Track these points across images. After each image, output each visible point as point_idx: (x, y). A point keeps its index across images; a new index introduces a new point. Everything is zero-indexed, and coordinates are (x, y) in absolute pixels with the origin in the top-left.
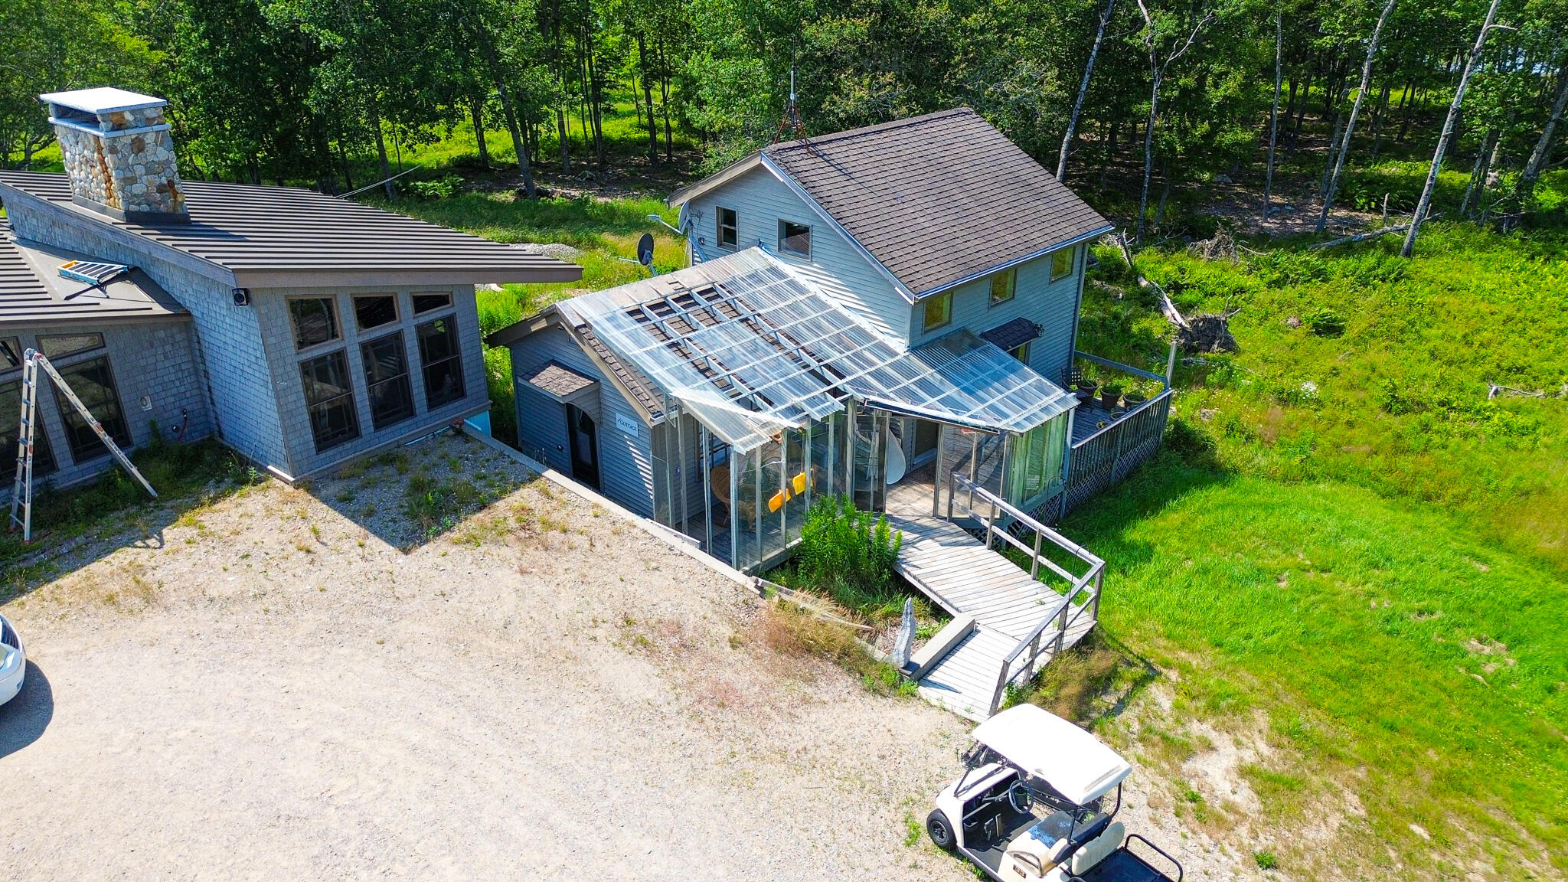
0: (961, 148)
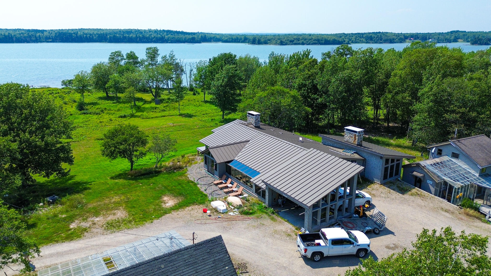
0: (484, 142)
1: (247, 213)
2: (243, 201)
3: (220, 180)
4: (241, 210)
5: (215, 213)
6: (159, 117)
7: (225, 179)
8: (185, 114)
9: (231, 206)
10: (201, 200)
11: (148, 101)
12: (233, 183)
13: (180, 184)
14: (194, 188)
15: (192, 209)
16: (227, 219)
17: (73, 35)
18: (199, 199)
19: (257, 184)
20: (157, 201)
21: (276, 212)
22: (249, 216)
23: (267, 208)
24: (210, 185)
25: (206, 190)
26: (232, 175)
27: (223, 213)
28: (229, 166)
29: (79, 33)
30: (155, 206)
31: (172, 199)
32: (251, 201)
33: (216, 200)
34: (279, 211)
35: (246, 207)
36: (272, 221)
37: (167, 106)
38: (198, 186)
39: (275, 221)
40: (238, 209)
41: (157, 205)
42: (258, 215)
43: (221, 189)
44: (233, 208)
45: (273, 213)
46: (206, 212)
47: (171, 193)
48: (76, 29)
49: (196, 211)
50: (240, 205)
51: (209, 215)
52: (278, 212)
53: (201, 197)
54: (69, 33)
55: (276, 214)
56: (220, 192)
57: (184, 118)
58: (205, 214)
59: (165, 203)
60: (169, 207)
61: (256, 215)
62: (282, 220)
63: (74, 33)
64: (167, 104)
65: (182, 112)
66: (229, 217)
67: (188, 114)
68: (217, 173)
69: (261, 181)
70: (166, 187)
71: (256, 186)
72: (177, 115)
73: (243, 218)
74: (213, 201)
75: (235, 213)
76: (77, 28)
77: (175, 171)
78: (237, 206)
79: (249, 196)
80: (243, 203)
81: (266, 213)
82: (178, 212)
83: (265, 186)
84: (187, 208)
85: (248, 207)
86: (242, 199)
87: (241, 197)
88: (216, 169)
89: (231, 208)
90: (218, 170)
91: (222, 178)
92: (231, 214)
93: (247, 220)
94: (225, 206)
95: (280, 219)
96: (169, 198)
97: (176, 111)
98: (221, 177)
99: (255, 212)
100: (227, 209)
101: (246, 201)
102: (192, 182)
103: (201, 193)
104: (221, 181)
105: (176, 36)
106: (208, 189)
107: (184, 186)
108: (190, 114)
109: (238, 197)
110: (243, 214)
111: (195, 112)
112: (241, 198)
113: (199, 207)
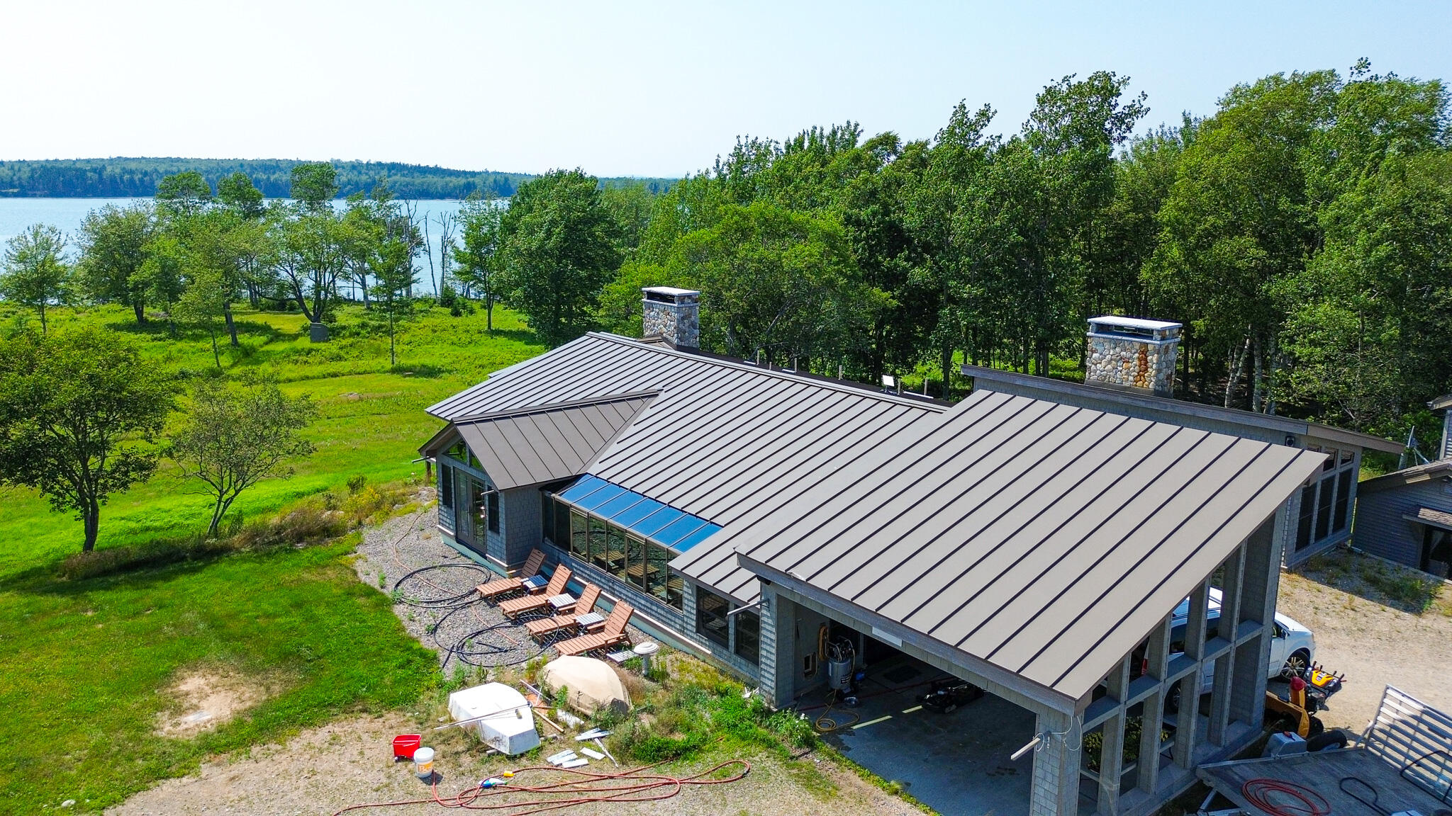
1: (661, 754)
2: (631, 679)
3: (512, 576)
4: (623, 730)
5: (466, 760)
6: (313, 378)
7: (540, 572)
8: (414, 366)
9: (561, 714)
10: (397, 682)
11: (289, 335)
12: (576, 588)
13: (298, 605)
14: (372, 618)
15: (334, 740)
16: (536, 798)
17: (89, 174)
18: (387, 680)
19: (709, 580)
20: (132, 704)
21: (825, 737)
22: (669, 771)
23: (768, 713)
24: (460, 603)
25: (433, 631)
26: (575, 550)
27: (512, 758)
28: (559, 504)
29: (109, 169)
30: (109, 730)
31: (231, 688)
32: (675, 676)
33: (483, 680)
34: (842, 731)
35: (651, 711)
36: (812, 799)
37: (351, 346)
38: (399, 610)
39: (827, 796)
40: (603, 727)
41: (126, 723)
42: (722, 758)
43: (518, 619)
44: (572, 720)
45: (808, 743)
46: (410, 759)
47: (234, 651)
48: (103, 160)
49: (352, 751)
50: (615, 703)
51: (426, 772)
52: (833, 737)
53: (401, 667)
54: (77, 170)
55: (828, 747)
56: (511, 636)
57: (407, 378)
58: (403, 769)
59: (178, 711)
60: (192, 738)
61: (709, 759)
62: (871, 787)
63: (94, 170)
64: (351, 340)
65: (404, 362)
66: (550, 778)
67: (423, 366)
68: (498, 541)
69: (733, 563)
70: (215, 624)
71: (703, 593)
72: (385, 372)
73: (631, 783)
74: (464, 684)
75: (586, 751)
76: (106, 157)
77: (300, 546)
78: (600, 708)
79: (662, 652)
80: (632, 690)
81: (770, 745)
82: (243, 766)
83: (756, 586)
84: (307, 734)
85: (664, 715)
86: (625, 671)
87: (619, 657)
88: (494, 526)
89: (566, 726)
90: (502, 526)
91: (522, 566)
92: (564, 758)
93: (656, 793)
94: (527, 713)
95: (852, 779)
96: (214, 680)
97: (381, 360)
98: (517, 563)
99: (704, 741)
100: (539, 731)
101: (651, 676)
102: (370, 592)
103: (406, 645)
104: (517, 582)
105: (418, 180)
106: (445, 624)
107: (321, 611)
108: (433, 368)
109: (605, 658)
110: (635, 757)
111: (450, 361)
112: (621, 665)
113: (378, 724)
